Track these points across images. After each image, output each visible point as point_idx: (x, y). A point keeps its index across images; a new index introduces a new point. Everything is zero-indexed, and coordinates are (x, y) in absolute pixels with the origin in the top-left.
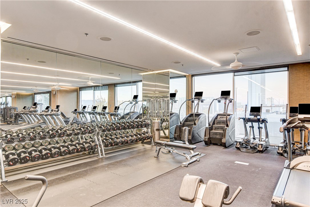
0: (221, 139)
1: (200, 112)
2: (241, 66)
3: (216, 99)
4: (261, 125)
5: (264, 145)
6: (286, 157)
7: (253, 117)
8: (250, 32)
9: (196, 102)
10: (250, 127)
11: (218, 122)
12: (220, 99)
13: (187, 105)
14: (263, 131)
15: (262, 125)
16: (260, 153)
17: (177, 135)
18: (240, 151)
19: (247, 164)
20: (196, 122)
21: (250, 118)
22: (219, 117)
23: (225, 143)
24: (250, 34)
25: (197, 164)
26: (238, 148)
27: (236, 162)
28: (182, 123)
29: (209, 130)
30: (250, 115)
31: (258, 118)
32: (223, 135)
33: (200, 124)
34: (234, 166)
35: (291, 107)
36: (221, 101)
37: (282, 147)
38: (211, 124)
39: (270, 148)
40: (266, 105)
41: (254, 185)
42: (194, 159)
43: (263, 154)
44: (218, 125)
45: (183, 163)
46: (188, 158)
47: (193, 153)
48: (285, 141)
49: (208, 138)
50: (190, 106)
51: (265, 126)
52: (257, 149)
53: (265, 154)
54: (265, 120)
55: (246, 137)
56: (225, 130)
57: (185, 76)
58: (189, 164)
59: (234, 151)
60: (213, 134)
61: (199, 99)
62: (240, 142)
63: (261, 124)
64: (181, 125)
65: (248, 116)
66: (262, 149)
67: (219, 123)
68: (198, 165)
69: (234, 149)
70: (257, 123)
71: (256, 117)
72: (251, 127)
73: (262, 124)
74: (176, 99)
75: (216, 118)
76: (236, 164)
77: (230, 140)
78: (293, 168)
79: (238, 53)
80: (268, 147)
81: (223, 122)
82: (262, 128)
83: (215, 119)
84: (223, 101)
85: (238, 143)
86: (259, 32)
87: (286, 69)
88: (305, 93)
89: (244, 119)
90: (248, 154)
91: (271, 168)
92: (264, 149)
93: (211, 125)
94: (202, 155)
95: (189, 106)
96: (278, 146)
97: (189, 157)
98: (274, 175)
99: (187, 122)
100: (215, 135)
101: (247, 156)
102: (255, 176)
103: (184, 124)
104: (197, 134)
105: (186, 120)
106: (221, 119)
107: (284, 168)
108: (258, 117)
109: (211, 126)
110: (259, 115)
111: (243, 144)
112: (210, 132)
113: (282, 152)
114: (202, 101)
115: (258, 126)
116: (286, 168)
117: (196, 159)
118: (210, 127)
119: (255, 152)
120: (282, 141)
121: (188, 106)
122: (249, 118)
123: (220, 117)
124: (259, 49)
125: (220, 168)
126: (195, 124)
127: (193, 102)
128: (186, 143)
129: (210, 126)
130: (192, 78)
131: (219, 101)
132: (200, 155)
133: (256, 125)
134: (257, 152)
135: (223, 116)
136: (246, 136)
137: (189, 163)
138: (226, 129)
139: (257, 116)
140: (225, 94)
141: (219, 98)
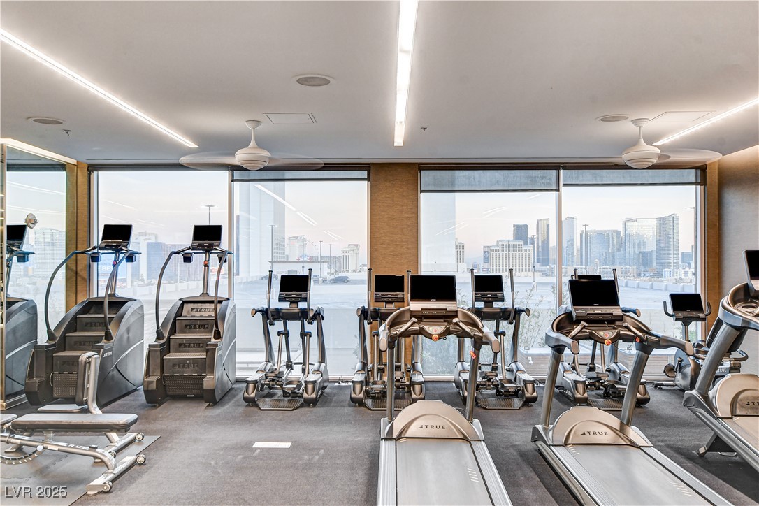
0: (200, 380)
1: (121, 293)
2: (267, 160)
3: (178, 253)
4: (308, 328)
5: (318, 382)
6: (370, 409)
7: (286, 305)
8: (305, 78)
9: (107, 259)
10: (279, 333)
11: (186, 326)
12: (190, 251)
13: (72, 270)
14: (313, 342)
15: (312, 328)
16: (309, 406)
17: (40, 383)
18: (255, 409)
19: (287, 445)
20: (111, 328)
21: (281, 309)
22: (187, 307)
23: (212, 391)
24: (304, 81)
25: (140, 475)
26: (251, 402)
27: (257, 445)
28: (58, 335)
29: (159, 353)
30: (280, 300)
31: (301, 309)
32: (207, 365)
33: (126, 336)
34: (256, 458)
35: (377, 277)
36: (195, 257)
37: (361, 383)
38: (166, 334)
39: (331, 388)
40: (287, 256)
41: (321, 503)
42: (127, 459)
43: (318, 409)
44: (185, 333)
45: (95, 483)
46: (106, 460)
47: (117, 439)
48: (365, 365)
49: (158, 381)
50: (84, 274)
51: (320, 329)
52: (302, 397)
53: (321, 407)
54: (320, 314)
55: (270, 364)
56: (211, 351)
57: (61, 166)
58: (113, 481)
59: (241, 409)
60: (174, 365)
61: (117, 250)
62: (255, 382)
63: (309, 323)
64: (54, 345)
65: (276, 304)
66: (314, 396)
67: (191, 328)
68: (145, 478)
69: (239, 406)
70: (299, 323)
71: (296, 305)
72: (283, 334)
73: (311, 323)
74: (25, 248)
75: (180, 311)
76: (258, 451)
77: (225, 377)
78: (399, 437)
79: (258, 122)
80: (325, 387)
81: (205, 325)
82: (310, 336)
83: (176, 316)
84: (198, 259)
85: (251, 386)
86: (328, 82)
87: (364, 174)
88: (404, 240)
89: (265, 313)
90: (279, 415)
91: (346, 445)
92: (320, 393)
93: (163, 337)
94: (149, 440)
95: (76, 273)
96: (353, 382)
97: (108, 457)
98: (357, 463)
99: (75, 331)
100: (179, 367)
101: (281, 420)
102: (317, 476)
103: (64, 337)
104: (115, 372)
105: (73, 324)
106: (194, 314)
107: (382, 439)
108: (302, 305)
109: (165, 339)
110: (305, 300)
111: (263, 385)
112: (162, 360)
113: (361, 395)
114: (130, 258)
115: (300, 330)
116: (386, 439)
117: (133, 458)
118: (163, 344)
119: (298, 405)
120: (359, 365)
121: (72, 274)
122: (277, 309)
123: (193, 309)
124: (314, 120)
125: (215, 473)
126: (108, 337)
127: (95, 258)
128: (92, 409)
129: (163, 341)
130: (89, 175)
131: (187, 259)
132: (140, 442)
133: (294, 327)
134: (302, 406)
135: (199, 305)
136: (268, 362)
137: (111, 476)
138: (216, 346)
139: (296, 302)
140: (207, 235)
141: (189, 248)
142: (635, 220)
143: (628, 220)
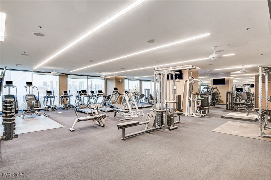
3: (25, 87)
4: (52, 99)
22: (28, 96)
65: (46, 95)
66: (57, 108)
72: (47, 100)
89: (44, 97)
142: (75, 82)
143: (73, 82)
